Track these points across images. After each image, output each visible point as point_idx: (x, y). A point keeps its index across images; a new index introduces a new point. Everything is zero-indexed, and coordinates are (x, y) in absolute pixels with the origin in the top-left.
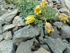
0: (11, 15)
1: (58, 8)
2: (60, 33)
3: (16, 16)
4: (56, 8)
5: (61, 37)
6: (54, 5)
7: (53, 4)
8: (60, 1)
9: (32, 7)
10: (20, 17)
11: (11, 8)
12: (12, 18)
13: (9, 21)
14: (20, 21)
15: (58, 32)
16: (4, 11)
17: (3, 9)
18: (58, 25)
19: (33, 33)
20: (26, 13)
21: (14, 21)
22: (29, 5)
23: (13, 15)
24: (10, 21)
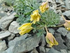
0: (7, 20)
1: (62, 10)
2: (65, 42)
3: (12, 21)
4: (60, 11)
5: (67, 48)
6: (58, 7)
7: (56, 6)
8: (65, 3)
9: (30, 11)
10: (17, 23)
11: (10, 10)
12: (8, 23)
13: (4, 27)
14: (17, 27)
15: (63, 41)
16: (2, 14)
17: (2, 12)
18: (62, 33)
19: (31, 44)
20: (23, 18)
21: (11, 27)
22: (28, 9)
23: (10, 20)
24: (6, 27)
